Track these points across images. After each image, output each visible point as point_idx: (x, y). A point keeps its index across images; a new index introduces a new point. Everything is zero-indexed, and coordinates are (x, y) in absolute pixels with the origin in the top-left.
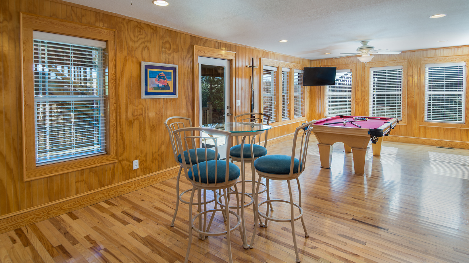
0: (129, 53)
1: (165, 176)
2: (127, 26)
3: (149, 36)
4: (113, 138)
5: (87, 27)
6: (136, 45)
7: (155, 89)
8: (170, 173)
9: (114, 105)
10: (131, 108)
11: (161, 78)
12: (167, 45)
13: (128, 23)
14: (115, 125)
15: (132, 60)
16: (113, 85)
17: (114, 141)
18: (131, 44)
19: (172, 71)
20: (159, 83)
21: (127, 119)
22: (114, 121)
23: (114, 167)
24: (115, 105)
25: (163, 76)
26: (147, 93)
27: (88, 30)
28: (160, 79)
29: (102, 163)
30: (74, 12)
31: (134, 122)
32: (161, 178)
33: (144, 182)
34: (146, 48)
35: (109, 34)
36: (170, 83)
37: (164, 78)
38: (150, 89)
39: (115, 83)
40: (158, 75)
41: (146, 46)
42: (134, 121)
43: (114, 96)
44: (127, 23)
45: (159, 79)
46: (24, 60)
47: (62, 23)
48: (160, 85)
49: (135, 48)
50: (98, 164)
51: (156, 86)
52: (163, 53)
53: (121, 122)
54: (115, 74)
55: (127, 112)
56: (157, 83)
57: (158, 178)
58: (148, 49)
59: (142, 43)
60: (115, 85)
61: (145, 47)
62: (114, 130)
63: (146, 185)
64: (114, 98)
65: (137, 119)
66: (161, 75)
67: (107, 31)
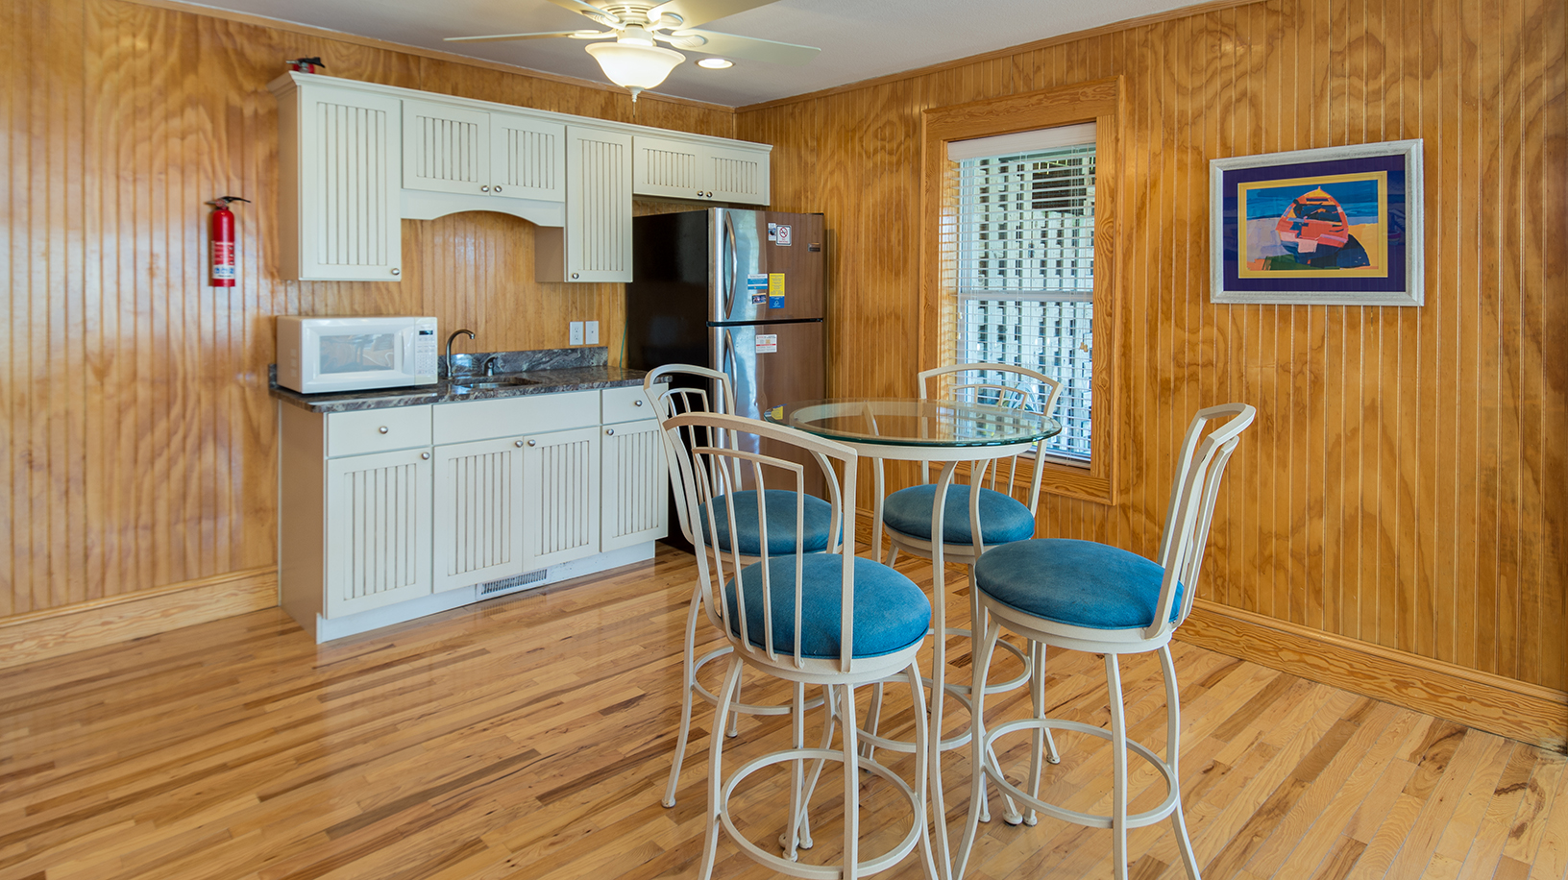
0: (1167, 140)
1: (1326, 665)
2: (1166, 46)
3: (1259, 48)
4: (1100, 423)
5: (1042, 96)
6: (1202, 100)
7: (1275, 263)
8: (1355, 665)
9: (1104, 320)
10: (1169, 337)
11: (1310, 217)
12: (1364, 58)
13: (1168, 34)
14: (1108, 385)
15: (1180, 161)
16: (1106, 255)
17: (1102, 434)
18: (1176, 104)
19: (1381, 178)
20: (1297, 236)
21: (1153, 371)
22: (1104, 372)
23: (1104, 519)
24: (1108, 319)
25: (1324, 207)
26: (1233, 282)
27: (1045, 103)
28: (1305, 220)
29: (1068, 490)
30: (1018, 67)
31: (1177, 389)
32: (1297, 657)
33: (1209, 626)
34: (1246, 102)
35: (1098, 97)
36: (1372, 234)
37: (1330, 214)
38: (1251, 266)
39: (1110, 249)
40: (1296, 201)
41: (1244, 94)
42: (1178, 383)
43: (1106, 291)
44: (1166, 35)
45: (1299, 220)
46: (926, 212)
47: (989, 108)
48: (1307, 246)
49: (1193, 114)
50: (1057, 488)
51: (1284, 250)
52: (1332, 98)
53: (1130, 379)
54: (1111, 220)
55: (1152, 348)
56: (1290, 237)
57: (1281, 650)
58: (1254, 103)
59: (1226, 86)
60: (1110, 255)
61: (1238, 100)
62: (1104, 398)
63: (1220, 644)
64: (1106, 296)
65: (1193, 377)
66: (1308, 200)
67: (1094, 90)
